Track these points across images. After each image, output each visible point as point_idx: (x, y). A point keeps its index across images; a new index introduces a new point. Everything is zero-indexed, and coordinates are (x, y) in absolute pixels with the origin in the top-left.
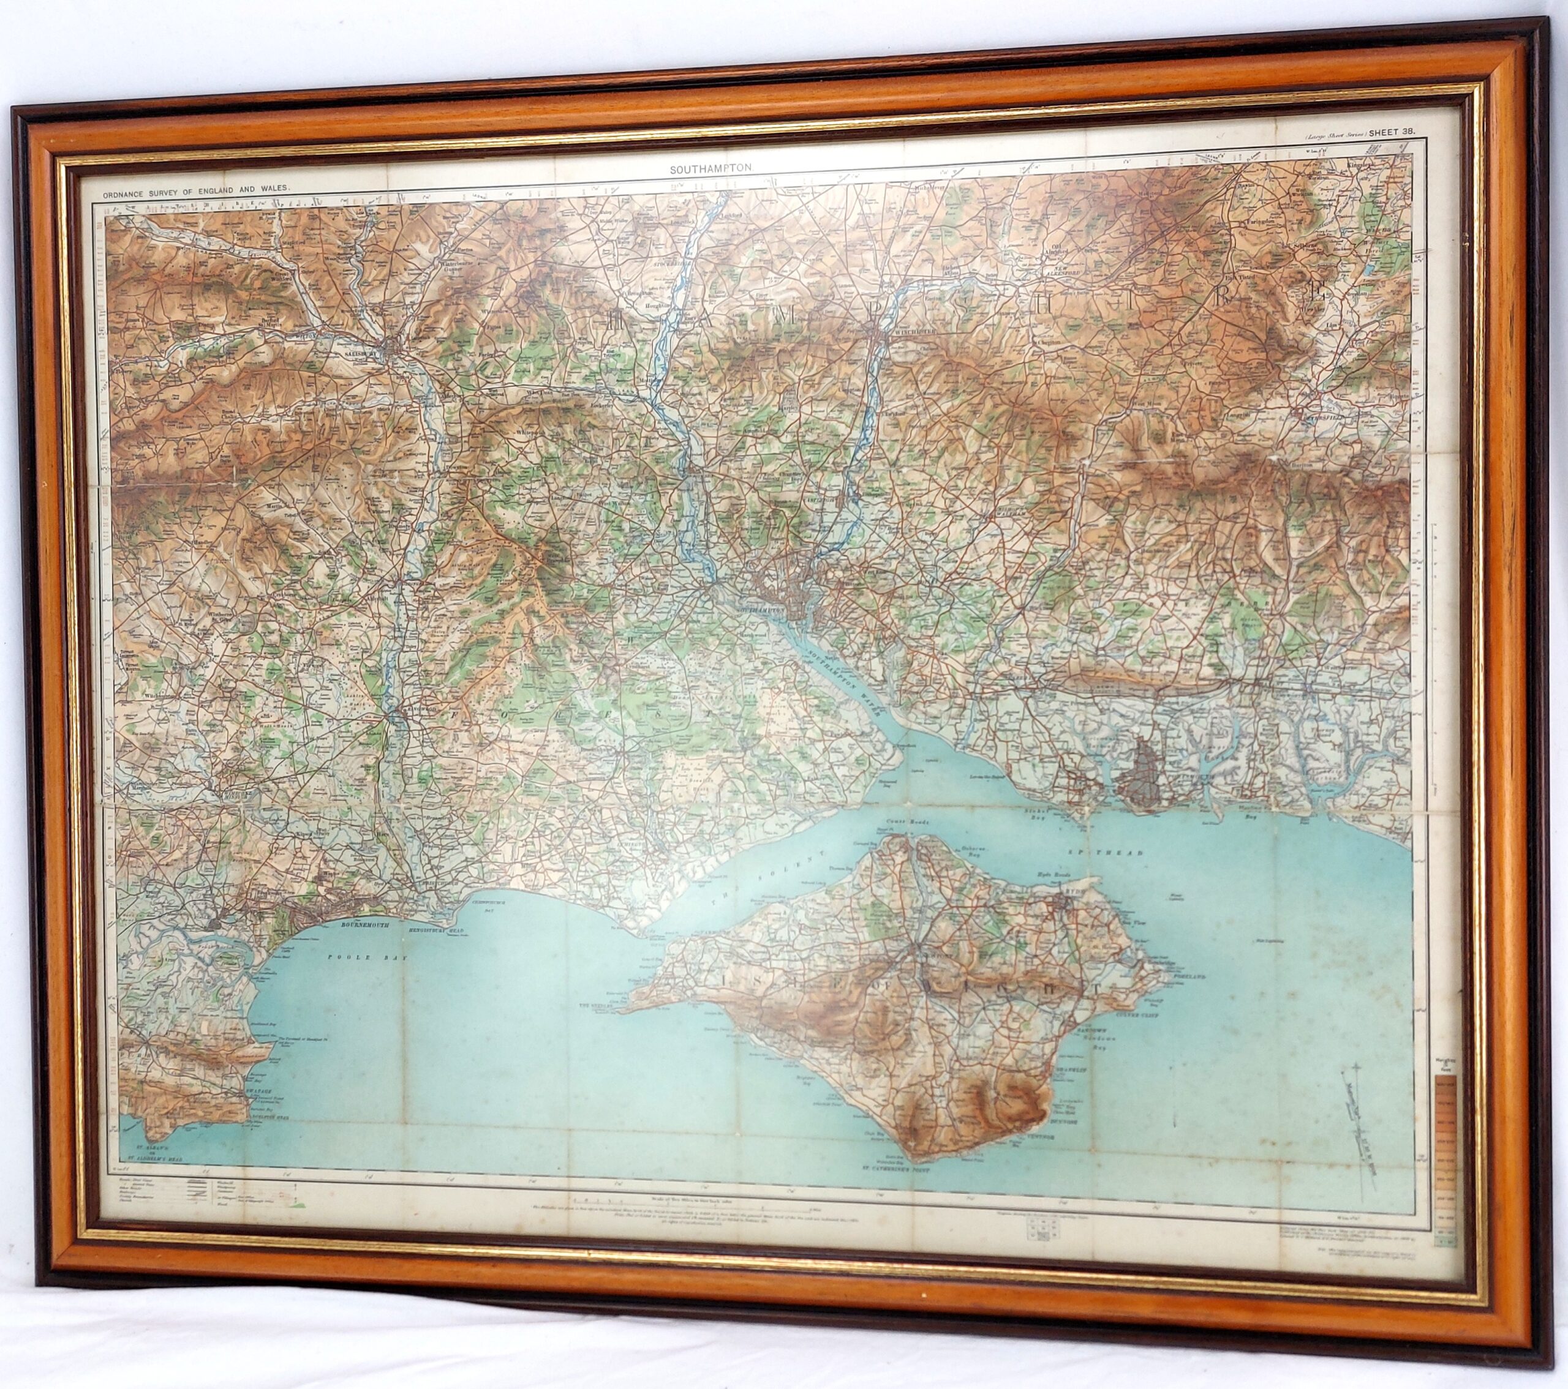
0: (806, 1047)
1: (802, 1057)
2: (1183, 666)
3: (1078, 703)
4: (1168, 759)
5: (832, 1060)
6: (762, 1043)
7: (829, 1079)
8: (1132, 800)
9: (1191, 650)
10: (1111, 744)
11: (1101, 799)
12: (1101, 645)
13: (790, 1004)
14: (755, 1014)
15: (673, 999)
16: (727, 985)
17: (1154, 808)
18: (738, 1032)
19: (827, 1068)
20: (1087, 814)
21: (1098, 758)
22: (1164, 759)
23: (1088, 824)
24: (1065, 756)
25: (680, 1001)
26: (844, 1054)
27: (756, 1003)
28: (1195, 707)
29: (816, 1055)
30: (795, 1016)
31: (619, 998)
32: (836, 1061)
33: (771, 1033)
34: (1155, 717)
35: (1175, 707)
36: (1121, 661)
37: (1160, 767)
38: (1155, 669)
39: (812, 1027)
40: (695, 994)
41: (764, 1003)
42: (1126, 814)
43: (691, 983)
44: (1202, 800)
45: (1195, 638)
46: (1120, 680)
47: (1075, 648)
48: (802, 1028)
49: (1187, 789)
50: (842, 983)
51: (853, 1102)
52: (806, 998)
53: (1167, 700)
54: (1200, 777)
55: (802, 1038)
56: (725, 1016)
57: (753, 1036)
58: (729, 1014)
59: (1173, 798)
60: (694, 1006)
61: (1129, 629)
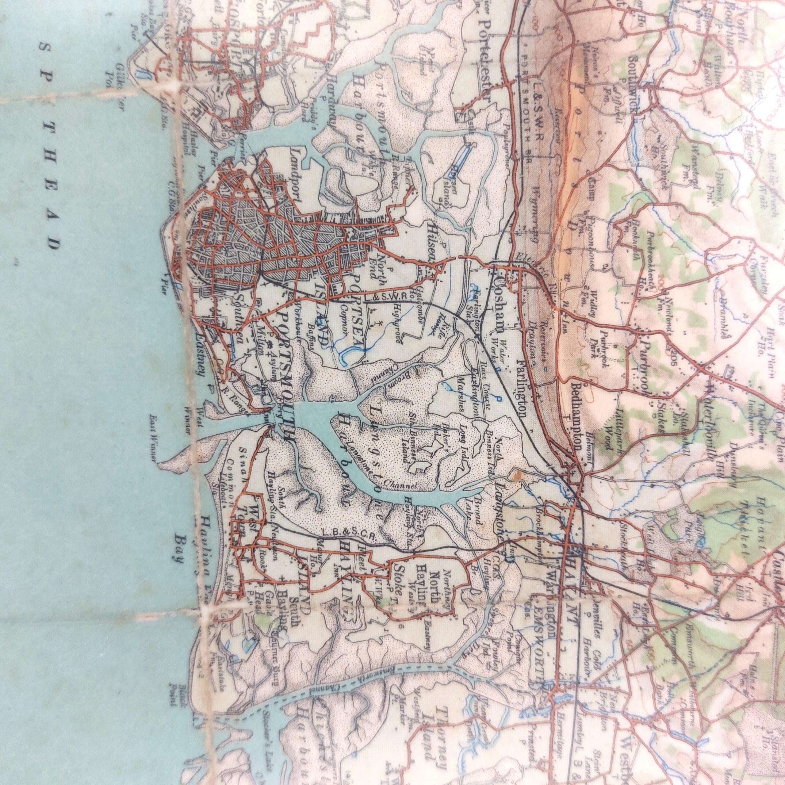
2: (614, 337)
3: (485, 39)
4: (335, 309)
8: (207, 214)
9: (665, 360)
10: (369, 145)
11: (205, 123)
12: (666, 99)
17: (188, 273)
20: (157, 89)
21: (322, 108)
22: (334, 298)
23: (129, 93)
24: (323, 13)
28: (491, 379)
34: (457, 267)
35: (490, 323)
36: (621, 159)
37: (307, 287)
38: (600, 260)
42: (164, 200)
44: (220, 409)
45: (701, 368)
46: (562, 158)
47: (653, 23)
49: (250, 366)
53: (509, 298)
54: (286, 403)
59: (221, 329)
61: (720, 177)
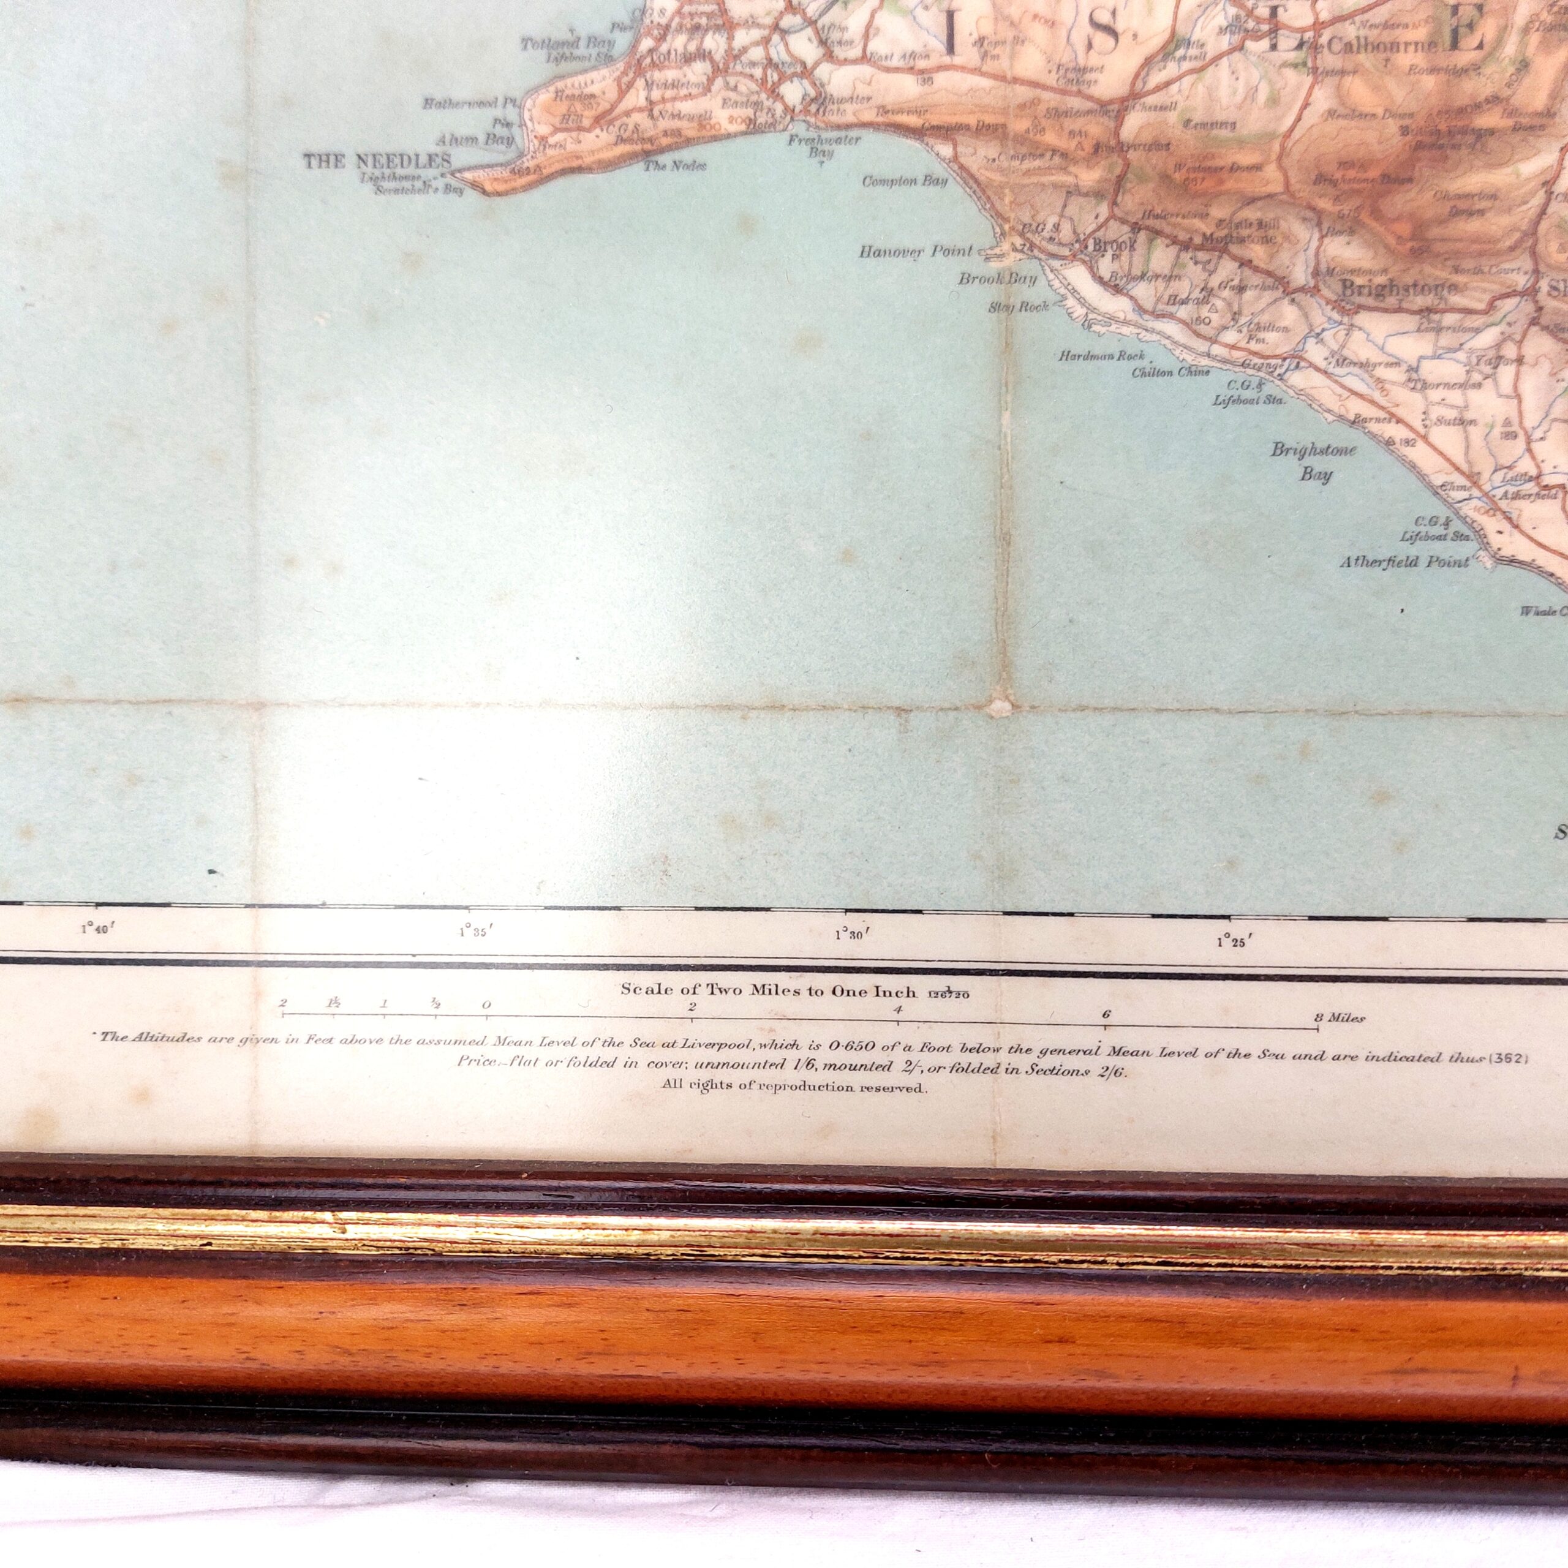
0: (1320, 314)
1: (1297, 359)
5: (1431, 370)
6: (1119, 305)
7: (1419, 454)
13: (1255, 122)
14: (1089, 177)
15: (723, 118)
16: (967, 53)
18: (1011, 260)
19: (1411, 404)
25: (753, 128)
26: (1487, 338)
27: (1096, 128)
29: (1360, 348)
30: (1272, 179)
31: (474, 122)
32: (1451, 369)
33: (1162, 257)
39: (1350, 227)
40: (820, 100)
41: (1134, 124)
43: (805, 47)
48: (1304, 233)
50: (1488, 29)
51: (1523, 550)
52: (1323, 99)
55: (1300, 276)
56: (955, 189)
57: (1078, 275)
58: (966, 175)
60: (818, 151)
